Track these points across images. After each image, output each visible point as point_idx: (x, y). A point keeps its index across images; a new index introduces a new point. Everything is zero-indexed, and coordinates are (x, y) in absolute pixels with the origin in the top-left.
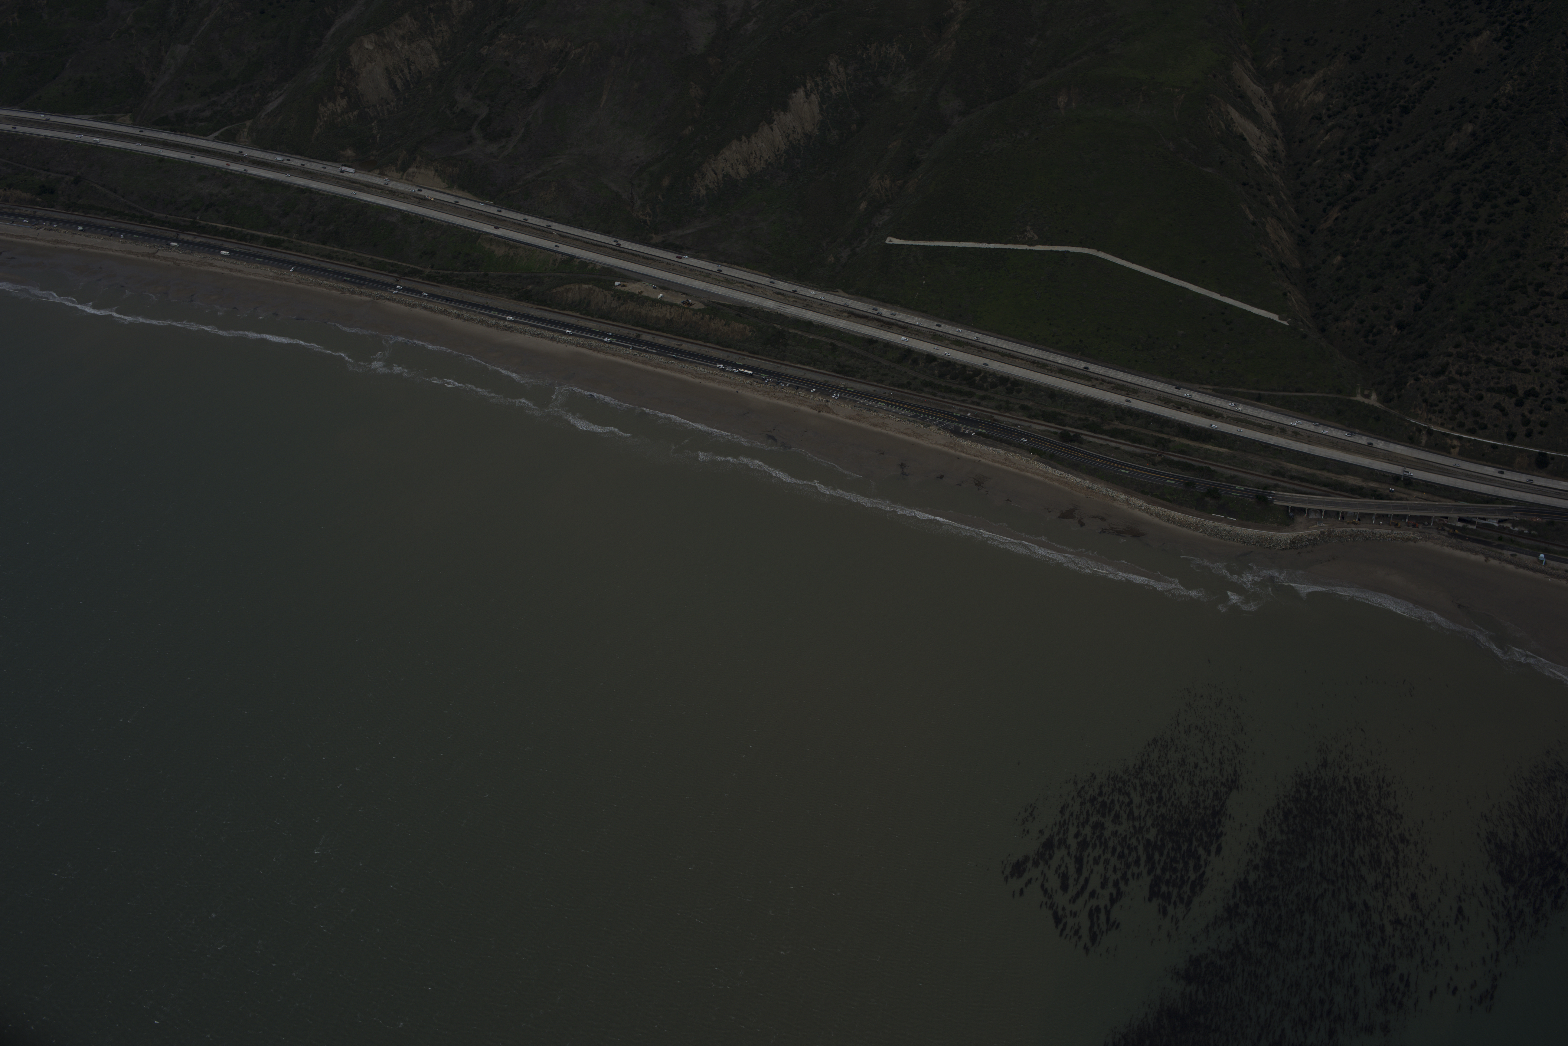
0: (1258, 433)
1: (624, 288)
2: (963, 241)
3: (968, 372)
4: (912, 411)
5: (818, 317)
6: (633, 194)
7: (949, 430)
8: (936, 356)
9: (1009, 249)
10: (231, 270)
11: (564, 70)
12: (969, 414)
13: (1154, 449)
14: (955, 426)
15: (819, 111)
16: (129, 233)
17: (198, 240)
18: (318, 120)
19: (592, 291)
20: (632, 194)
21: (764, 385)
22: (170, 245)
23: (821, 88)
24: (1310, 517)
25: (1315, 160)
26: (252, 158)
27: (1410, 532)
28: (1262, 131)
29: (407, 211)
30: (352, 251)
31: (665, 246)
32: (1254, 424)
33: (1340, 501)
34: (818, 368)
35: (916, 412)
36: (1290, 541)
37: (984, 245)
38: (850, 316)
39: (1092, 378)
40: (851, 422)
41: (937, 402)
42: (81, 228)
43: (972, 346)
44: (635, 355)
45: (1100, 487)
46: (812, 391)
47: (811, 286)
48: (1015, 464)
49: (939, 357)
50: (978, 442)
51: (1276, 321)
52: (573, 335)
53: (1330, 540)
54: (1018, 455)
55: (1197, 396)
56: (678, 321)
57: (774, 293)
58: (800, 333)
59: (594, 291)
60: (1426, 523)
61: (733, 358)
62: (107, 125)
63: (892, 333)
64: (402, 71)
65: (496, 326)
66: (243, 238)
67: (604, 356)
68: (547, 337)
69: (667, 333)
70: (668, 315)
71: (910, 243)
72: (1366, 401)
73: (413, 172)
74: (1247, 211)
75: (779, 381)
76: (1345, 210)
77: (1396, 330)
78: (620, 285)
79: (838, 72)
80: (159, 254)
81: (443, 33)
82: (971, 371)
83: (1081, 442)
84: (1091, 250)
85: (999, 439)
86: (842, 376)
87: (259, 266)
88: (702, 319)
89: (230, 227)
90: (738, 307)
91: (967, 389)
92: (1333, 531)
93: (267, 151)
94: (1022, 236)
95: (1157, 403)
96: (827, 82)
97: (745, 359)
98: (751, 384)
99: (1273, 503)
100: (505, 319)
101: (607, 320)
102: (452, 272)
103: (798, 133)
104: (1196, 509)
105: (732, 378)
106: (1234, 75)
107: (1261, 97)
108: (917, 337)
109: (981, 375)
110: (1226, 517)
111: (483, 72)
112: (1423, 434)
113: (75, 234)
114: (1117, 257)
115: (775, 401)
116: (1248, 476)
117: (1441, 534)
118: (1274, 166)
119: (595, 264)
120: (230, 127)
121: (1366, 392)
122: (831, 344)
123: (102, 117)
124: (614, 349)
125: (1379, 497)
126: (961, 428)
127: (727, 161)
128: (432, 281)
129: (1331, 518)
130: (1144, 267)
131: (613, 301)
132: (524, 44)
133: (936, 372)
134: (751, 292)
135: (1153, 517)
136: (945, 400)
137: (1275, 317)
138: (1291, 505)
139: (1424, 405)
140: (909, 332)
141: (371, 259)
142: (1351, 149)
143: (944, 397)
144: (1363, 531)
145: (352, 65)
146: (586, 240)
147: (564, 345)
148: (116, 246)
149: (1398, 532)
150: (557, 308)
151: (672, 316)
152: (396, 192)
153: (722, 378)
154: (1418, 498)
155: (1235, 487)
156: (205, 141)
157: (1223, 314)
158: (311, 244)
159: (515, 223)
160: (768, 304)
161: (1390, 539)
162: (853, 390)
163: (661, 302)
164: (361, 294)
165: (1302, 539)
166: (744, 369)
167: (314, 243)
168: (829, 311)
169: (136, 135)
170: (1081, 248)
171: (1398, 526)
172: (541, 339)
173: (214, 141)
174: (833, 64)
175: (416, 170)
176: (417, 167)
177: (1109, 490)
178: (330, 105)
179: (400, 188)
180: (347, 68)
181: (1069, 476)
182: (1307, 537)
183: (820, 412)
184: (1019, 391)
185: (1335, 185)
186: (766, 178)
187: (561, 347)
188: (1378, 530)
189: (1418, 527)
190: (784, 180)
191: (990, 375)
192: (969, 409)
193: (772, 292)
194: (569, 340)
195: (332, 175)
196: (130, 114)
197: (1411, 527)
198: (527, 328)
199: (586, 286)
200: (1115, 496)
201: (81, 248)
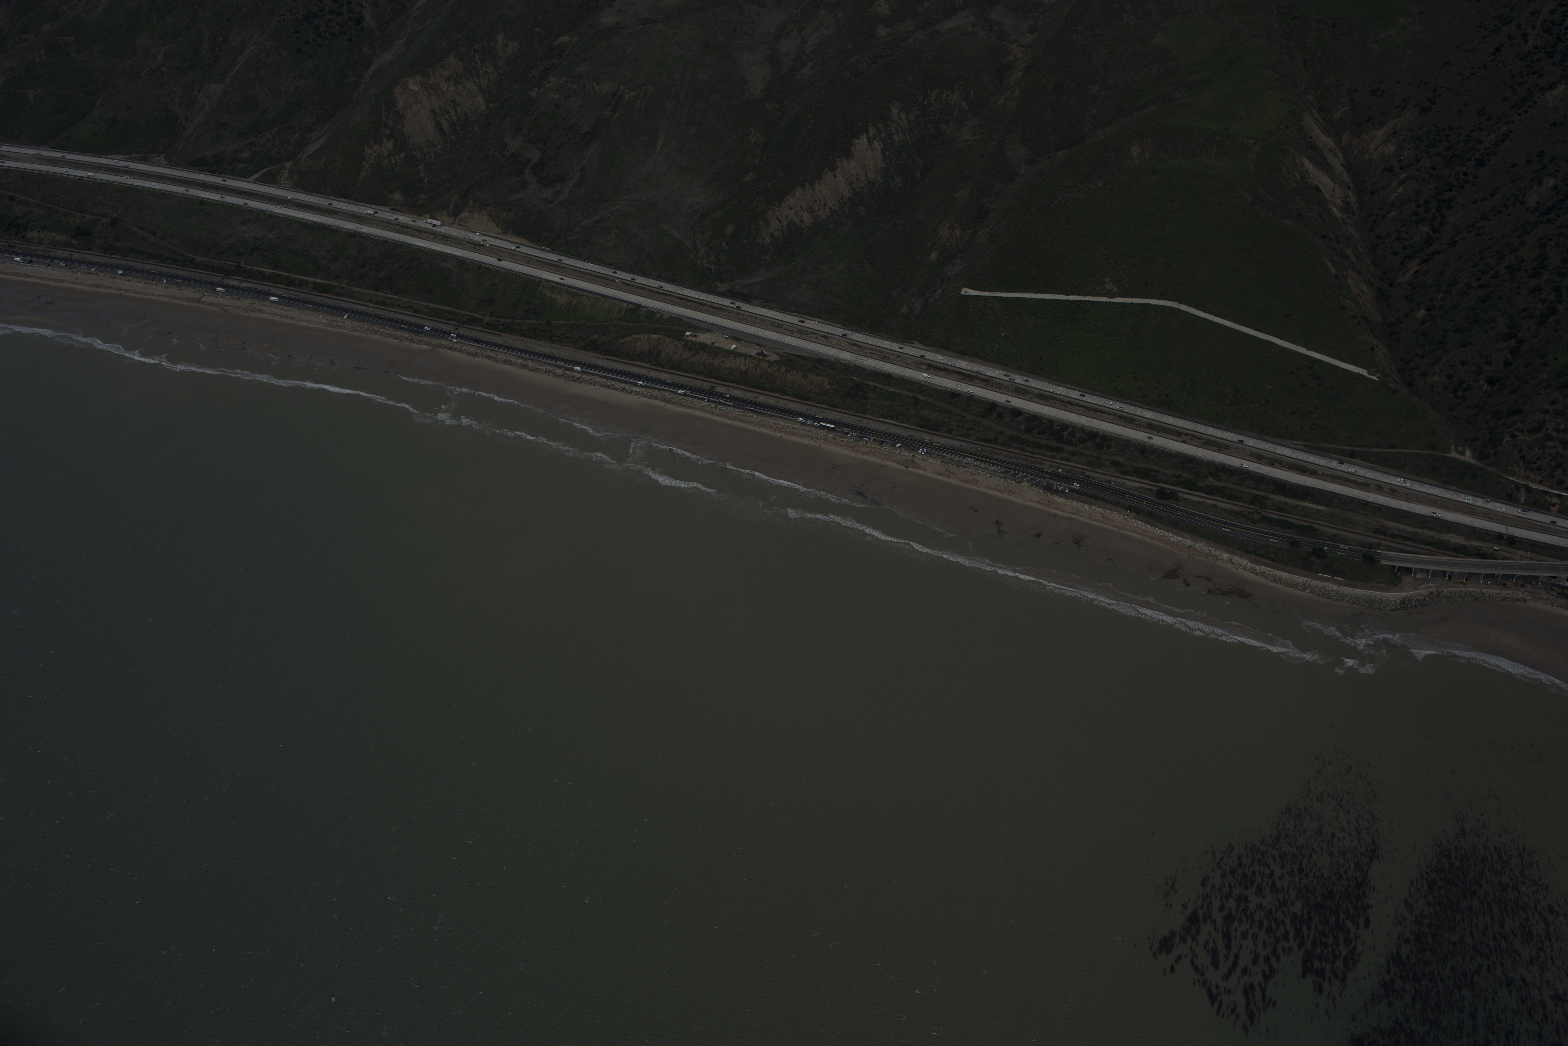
0: (1355, 490)
1: (695, 338)
2: (1041, 293)
3: (1055, 427)
4: (1002, 467)
5: (897, 369)
6: (696, 241)
7: (1042, 486)
8: (1021, 410)
9: (1089, 301)
10: (282, 316)
11: (617, 114)
12: (1060, 470)
13: (1251, 507)
14: (1047, 482)
15: (882, 158)
16: (171, 278)
17: (244, 285)
18: (364, 163)
19: (662, 342)
20: (694, 241)
21: (847, 439)
22: (215, 290)
23: (883, 135)
24: (1417, 577)
25: (1389, 212)
26: (296, 201)
27: (1518, 592)
28: (1335, 183)
29: (462, 257)
30: (407, 298)
31: (731, 294)
32: (1350, 481)
33: (1447, 561)
34: (901, 422)
35: (1006, 468)
36: (1400, 602)
37: (1062, 297)
38: (930, 369)
39: (1182, 433)
40: (940, 478)
41: (1027, 457)
42: (121, 272)
43: (1057, 400)
44: (711, 407)
45: (1201, 546)
46: (897, 446)
47: (886, 338)
48: (1112, 522)
49: (1025, 411)
50: (1073, 499)
51: (1365, 376)
52: (645, 386)
53: (1439, 601)
54: (1114, 512)
55: (1290, 452)
56: (753, 372)
57: (849, 344)
58: (879, 386)
59: (664, 341)
60: (1534, 583)
61: (812, 411)
62: (142, 165)
63: (974, 387)
64: (448, 113)
65: (563, 376)
66: (291, 283)
67: (679, 409)
68: (618, 389)
69: (742, 385)
70: (742, 366)
71: (986, 294)
72: (1462, 458)
73: (466, 217)
74: (1330, 265)
75: (863, 436)
76: (1425, 263)
77: (1486, 386)
78: (691, 335)
79: (900, 118)
80: (204, 299)
81: (488, 74)
82: (1059, 426)
83: (1177, 499)
84: (1172, 302)
85: (1094, 496)
86: (926, 430)
87: (311, 313)
88: (778, 370)
89: (276, 272)
90: (814, 358)
91: (1055, 444)
92: (1442, 591)
93: (311, 194)
94: (1101, 288)
95: (1250, 459)
96: (889, 129)
97: (825, 412)
98: (834, 439)
99: (1380, 563)
100: (573, 370)
101: (678, 371)
102: (513, 320)
103: (861, 181)
104: (1301, 569)
105: (814, 432)
106: (1305, 126)
107: (1331, 148)
108: (1000, 391)
109: (1069, 431)
110: (1332, 577)
111: (533, 115)
112: (1522, 492)
113: (115, 278)
114: (1199, 310)
115: (860, 456)
116: (1350, 535)
117: (1550, 594)
118: (1348, 218)
119: (662, 313)
120: (270, 168)
121: (1460, 449)
122: (913, 397)
123: (136, 157)
124: (689, 402)
125: (1484, 556)
126: (1053, 484)
127: (791, 209)
128: (493, 330)
129: (1438, 577)
130: (1228, 320)
131: (685, 352)
132: (575, 86)
133: (1023, 427)
134: (826, 343)
135: (1259, 577)
136: (1035, 456)
137: (1364, 372)
138: (1397, 564)
139: (1521, 462)
140: (991, 386)
141: (427, 307)
142: (1427, 202)
143: (1033, 453)
144: (1472, 591)
145: (397, 107)
146: (651, 288)
147: (636, 397)
148: (159, 291)
149: (1507, 592)
150: (625, 359)
151: (747, 368)
152: (449, 238)
153: (803, 432)
154: (1523, 557)
155: (1340, 546)
156: (245, 183)
157: (1311, 368)
158: (363, 291)
159: (575, 270)
160: (844, 356)
161: (1499, 599)
162: (939, 445)
163: (734, 353)
164: (419, 342)
165: (1411, 599)
166: (826, 423)
167: (366, 289)
168: (907, 363)
169: (173, 177)
170: (1162, 301)
171: (1506, 586)
172: (612, 391)
173: (255, 183)
174: (894, 110)
175: (469, 215)
176: (469, 212)
177: (1211, 548)
178: (376, 147)
179: (452, 233)
180: (393, 110)
181: (1169, 534)
182: (1417, 597)
183: (907, 467)
184: (1109, 447)
185: (1412, 238)
186: (830, 226)
187: (633, 399)
188: (1487, 590)
189: (1526, 588)
190: (849, 228)
191: (1078, 430)
192: (1059, 465)
193: (847, 344)
194: (641, 392)
195: (381, 219)
196: (165, 154)
197: (1519, 587)
198: (597, 379)
199: (656, 336)
200: (1218, 555)
201: (122, 292)
